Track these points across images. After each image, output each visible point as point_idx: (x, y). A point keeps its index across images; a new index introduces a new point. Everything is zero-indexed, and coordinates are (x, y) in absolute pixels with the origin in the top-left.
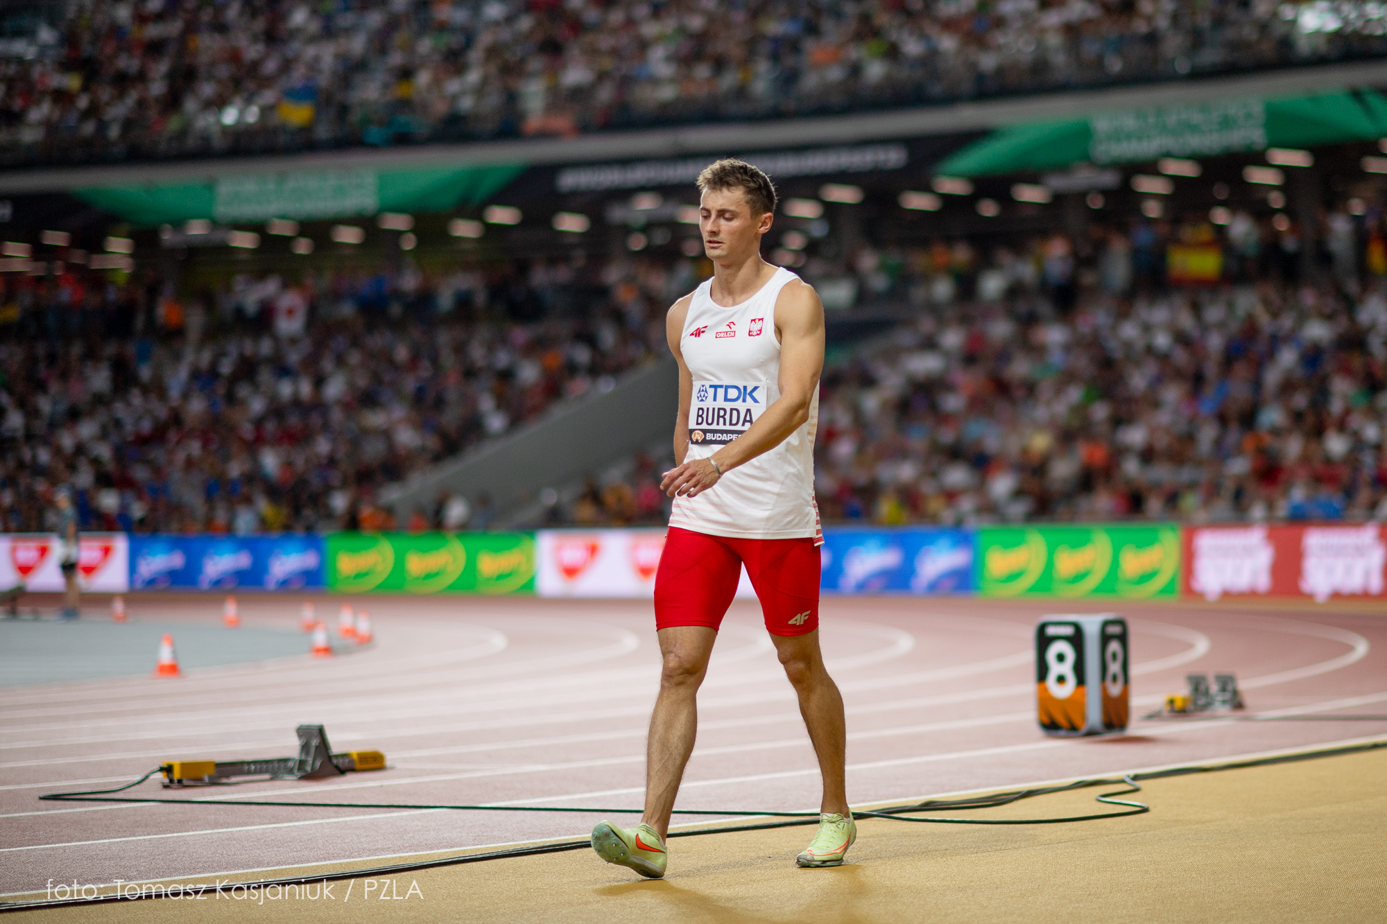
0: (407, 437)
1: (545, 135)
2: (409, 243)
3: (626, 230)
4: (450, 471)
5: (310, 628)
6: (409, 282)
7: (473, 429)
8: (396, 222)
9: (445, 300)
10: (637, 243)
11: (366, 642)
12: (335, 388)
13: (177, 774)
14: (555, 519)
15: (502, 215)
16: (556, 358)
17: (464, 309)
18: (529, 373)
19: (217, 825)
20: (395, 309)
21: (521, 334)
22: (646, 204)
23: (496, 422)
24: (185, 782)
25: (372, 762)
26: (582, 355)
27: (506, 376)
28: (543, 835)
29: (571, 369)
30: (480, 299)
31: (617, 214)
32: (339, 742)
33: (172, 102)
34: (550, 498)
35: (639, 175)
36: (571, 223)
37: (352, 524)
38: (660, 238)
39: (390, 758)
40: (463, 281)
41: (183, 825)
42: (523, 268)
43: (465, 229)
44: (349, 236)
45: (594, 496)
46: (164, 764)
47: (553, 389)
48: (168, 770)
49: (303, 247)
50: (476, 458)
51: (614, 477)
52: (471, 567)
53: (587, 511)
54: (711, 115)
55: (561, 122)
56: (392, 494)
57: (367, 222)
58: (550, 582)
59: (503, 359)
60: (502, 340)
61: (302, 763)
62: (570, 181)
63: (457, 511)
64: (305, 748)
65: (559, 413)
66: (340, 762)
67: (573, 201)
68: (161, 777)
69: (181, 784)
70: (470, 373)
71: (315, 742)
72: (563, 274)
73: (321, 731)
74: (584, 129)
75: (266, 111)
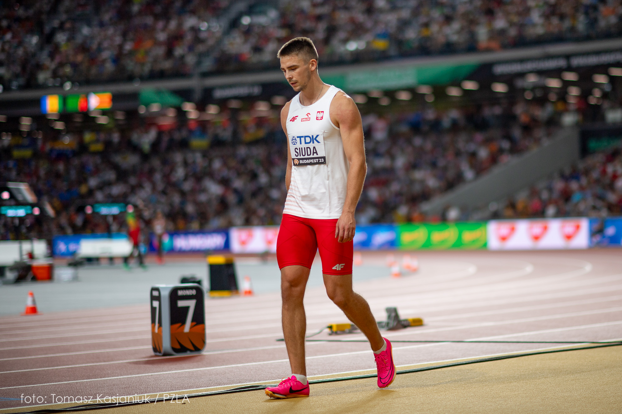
0: (432, 183)
1: (488, 50)
2: (430, 99)
3: (524, 90)
4: (450, 197)
5: (390, 266)
6: (430, 115)
7: (459, 179)
8: (425, 90)
9: (446, 123)
10: (529, 96)
11: (414, 271)
12: (400, 162)
13: (335, 329)
14: (496, 216)
15: (470, 85)
16: (495, 146)
17: (455, 127)
18: (483, 153)
19: (352, 351)
20: (425, 128)
21: (479, 137)
22: (532, 79)
23: (469, 174)
24: (339, 332)
25: (418, 323)
26: (506, 145)
27: (473, 155)
28: (492, 353)
29: (501, 151)
30: (462, 122)
31: (520, 83)
32: (404, 314)
33: (327, 41)
34: (493, 207)
35: (529, 66)
36: (500, 88)
37: (409, 220)
38: (539, 94)
39: (426, 320)
40: (455, 114)
41: (337, 351)
42: (479, 107)
43: (454, 92)
44: (404, 96)
45: (512, 206)
46: (329, 324)
47: (494, 159)
48: (330, 327)
49: (385, 102)
50: (461, 191)
51: (522, 198)
52: (460, 238)
53: (509, 212)
54: (559, 39)
55: (494, 44)
56: (426, 207)
57: (411, 90)
58: (494, 243)
59: (472, 147)
60: (470, 140)
61: (388, 324)
62: (499, 70)
63: (453, 214)
64: (389, 317)
65: (497, 171)
66: (405, 323)
67: (501, 78)
68: (328, 330)
69: (336, 333)
70: (458, 154)
71: (393, 314)
72: (497, 110)
73: (395, 310)
74: (505, 47)
75: (368, 43)
